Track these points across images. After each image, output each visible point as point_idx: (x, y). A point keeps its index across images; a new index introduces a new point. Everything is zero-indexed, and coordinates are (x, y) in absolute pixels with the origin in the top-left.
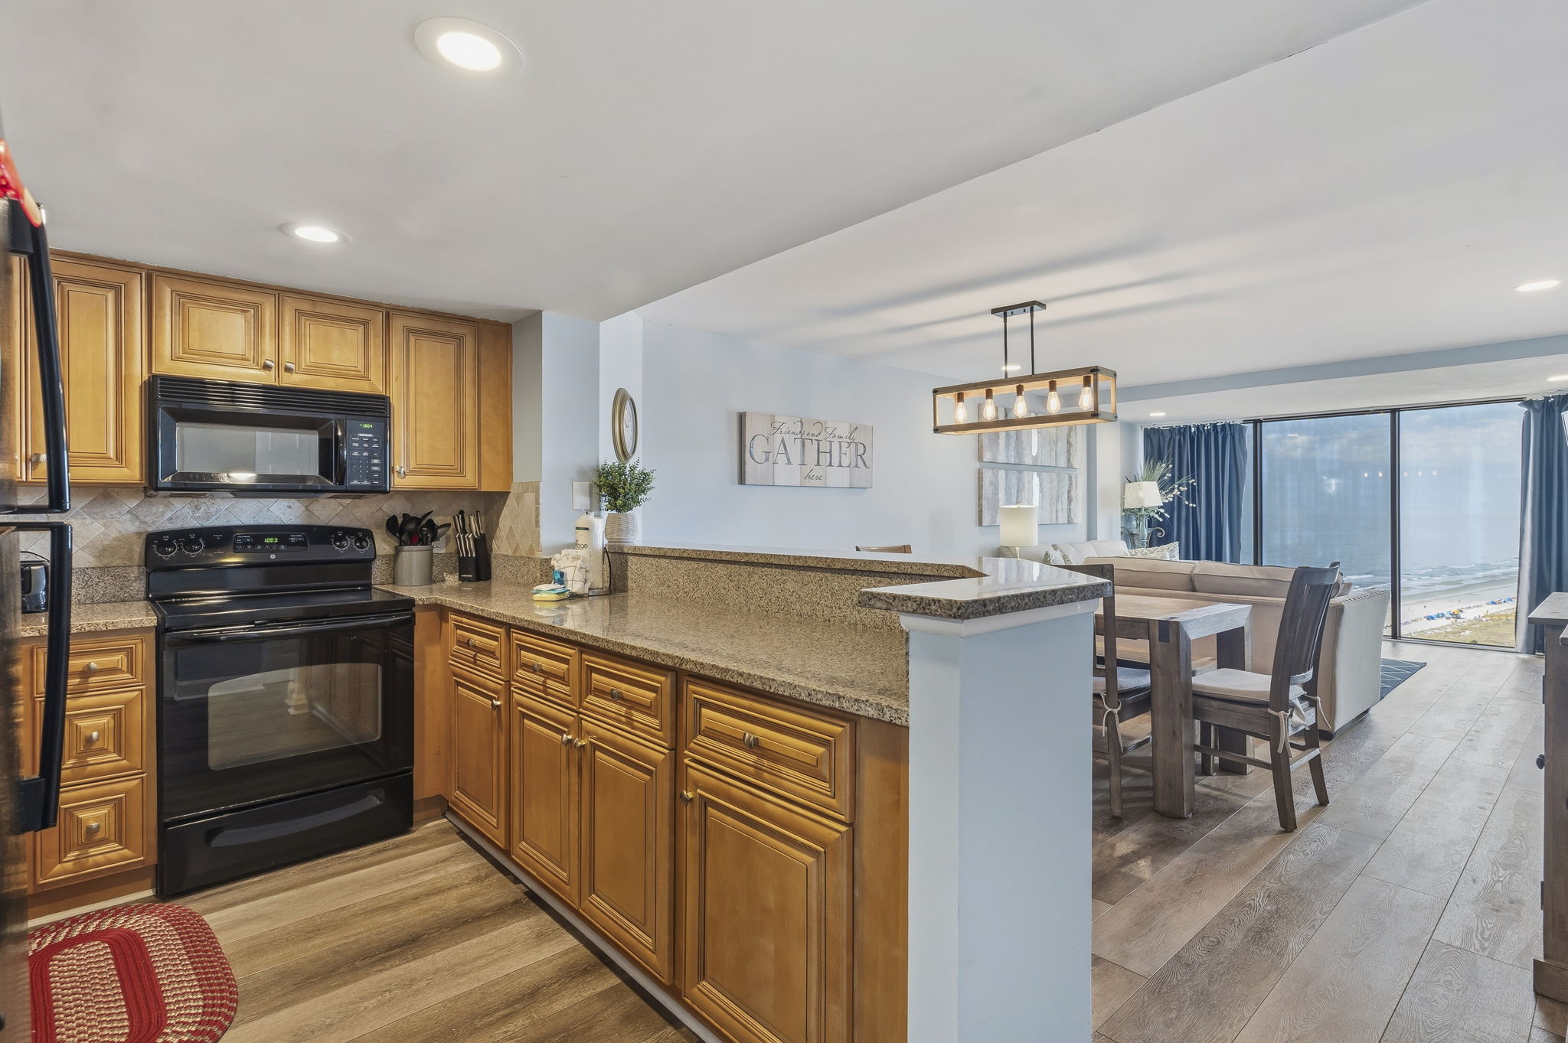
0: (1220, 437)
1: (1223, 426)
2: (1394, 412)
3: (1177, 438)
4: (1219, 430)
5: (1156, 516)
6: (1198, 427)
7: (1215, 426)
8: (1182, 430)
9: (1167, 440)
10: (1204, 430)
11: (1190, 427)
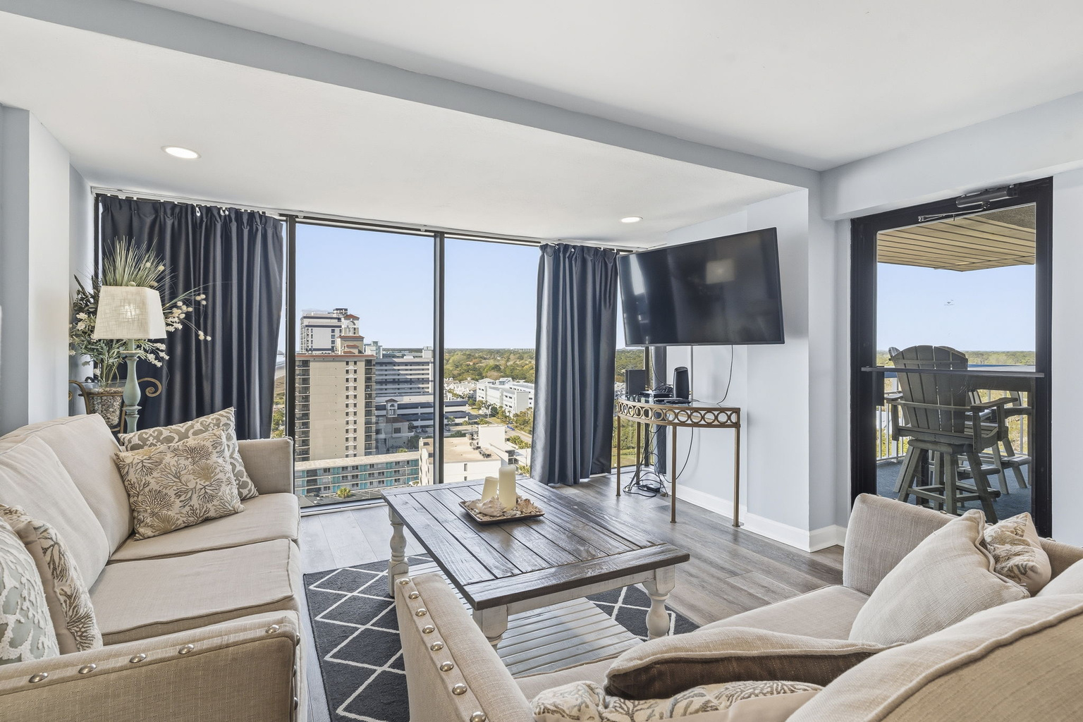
0: (246, 232)
1: (252, 215)
2: (439, 235)
3: (169, 223)
4: (245, 221)
5: (151, 357)
6: (208, 210)
7: (238, 213)
8: (177, 210)
9: (148, 220)
10: (220, 215)
11: (193, 207)
